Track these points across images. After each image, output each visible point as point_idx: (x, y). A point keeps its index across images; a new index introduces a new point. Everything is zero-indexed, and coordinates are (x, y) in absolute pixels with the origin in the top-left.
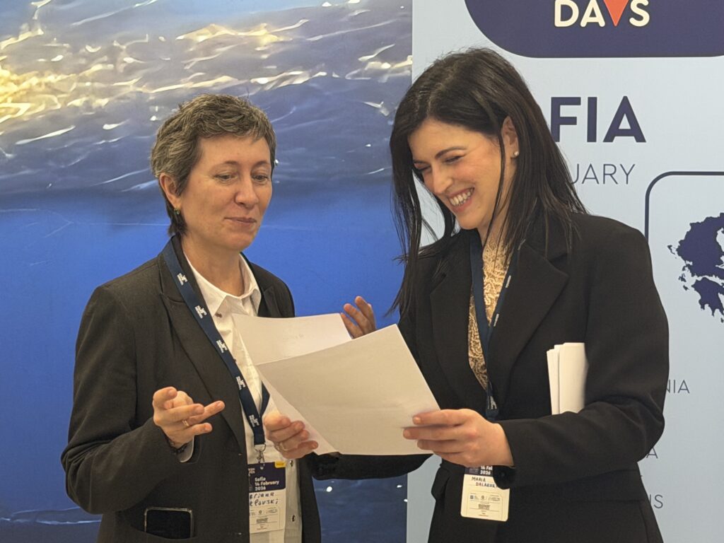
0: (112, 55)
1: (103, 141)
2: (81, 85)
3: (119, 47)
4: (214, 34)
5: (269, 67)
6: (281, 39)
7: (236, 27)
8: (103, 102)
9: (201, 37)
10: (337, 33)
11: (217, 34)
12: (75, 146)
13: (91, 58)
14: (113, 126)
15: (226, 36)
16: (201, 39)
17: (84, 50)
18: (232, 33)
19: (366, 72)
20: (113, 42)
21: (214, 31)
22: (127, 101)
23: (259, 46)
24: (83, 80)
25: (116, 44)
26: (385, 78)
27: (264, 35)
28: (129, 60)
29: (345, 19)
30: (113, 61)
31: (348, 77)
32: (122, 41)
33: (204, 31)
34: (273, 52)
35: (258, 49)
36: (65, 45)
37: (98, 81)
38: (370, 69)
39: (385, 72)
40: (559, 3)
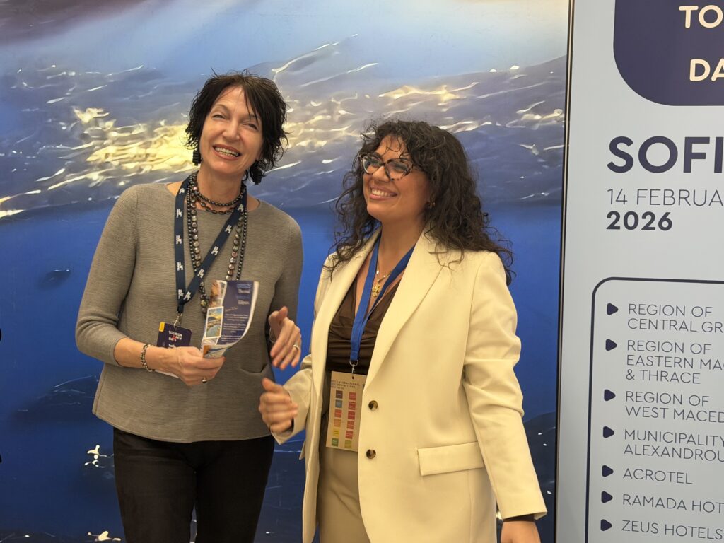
0: (330, 108)
1: (322, 173)
2: (307, 130)
3: (335, 103)
4: (406, 92)
5: (448, 118)
6: (458, 97)
7: (422, 87)
8: (322, 143)
9: (397, 95)
10: (501, 92)
11: (409, 93)
12: (301, 175)
13: (315, 111)
14: (330, 161)
15: (416, 94)
16: (397, 96)
17: (309, 105)
18: (420, 92)
19: (522, 122)
20: (330, 98)
21: (406, 91)
22: (340, 143)
23: (440, 102)
24: (308, 127)
25: (333, 100)
26: (537, 127)
27: (444, 95)
28: (343, 112)
29: (507, 82)
30: (331, 113)
31: (508, 126)
32: (338, 98)
33: (399, 90)
34: (450, 107)
35: (440, 104)
36: (295, 101)
37: (319, 128)
38: (526, 120)
39: (537, 121)
40: (694, 62)
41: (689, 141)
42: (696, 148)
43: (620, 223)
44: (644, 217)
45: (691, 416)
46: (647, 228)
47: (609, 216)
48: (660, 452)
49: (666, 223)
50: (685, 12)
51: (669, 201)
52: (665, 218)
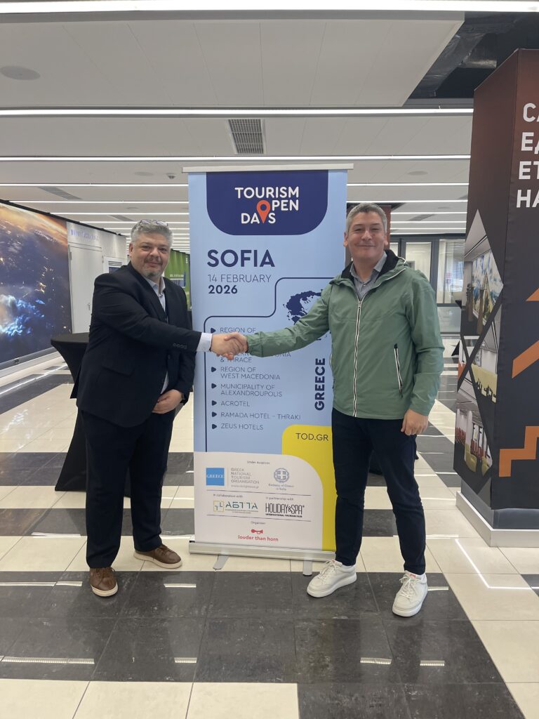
40: (243, 215)
41: (243, 252)
42: (246, 255)
43: (215, 291)
44: (225, 288)
45: (248, 377)
46: (226, 292)
47: (209, 287)
48: (236, 393)
49: (234, 290)
50: (237, 191)
51: (235, 280)
52: (234, 288)
